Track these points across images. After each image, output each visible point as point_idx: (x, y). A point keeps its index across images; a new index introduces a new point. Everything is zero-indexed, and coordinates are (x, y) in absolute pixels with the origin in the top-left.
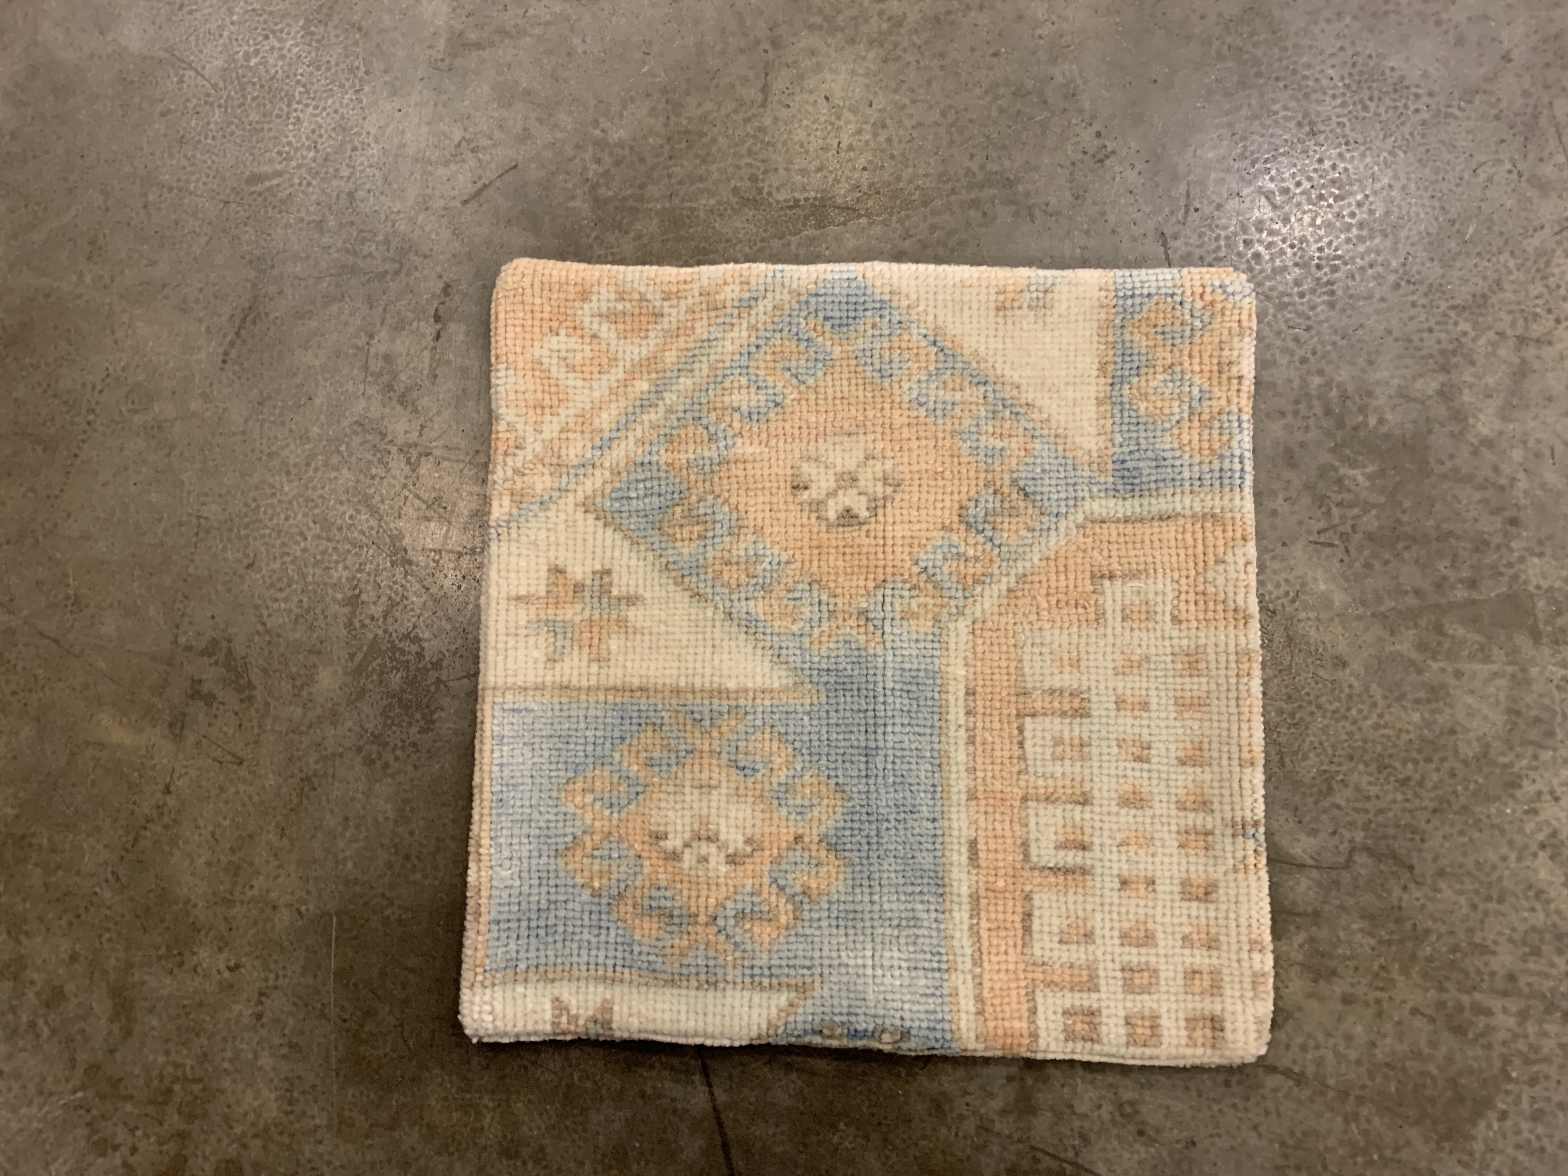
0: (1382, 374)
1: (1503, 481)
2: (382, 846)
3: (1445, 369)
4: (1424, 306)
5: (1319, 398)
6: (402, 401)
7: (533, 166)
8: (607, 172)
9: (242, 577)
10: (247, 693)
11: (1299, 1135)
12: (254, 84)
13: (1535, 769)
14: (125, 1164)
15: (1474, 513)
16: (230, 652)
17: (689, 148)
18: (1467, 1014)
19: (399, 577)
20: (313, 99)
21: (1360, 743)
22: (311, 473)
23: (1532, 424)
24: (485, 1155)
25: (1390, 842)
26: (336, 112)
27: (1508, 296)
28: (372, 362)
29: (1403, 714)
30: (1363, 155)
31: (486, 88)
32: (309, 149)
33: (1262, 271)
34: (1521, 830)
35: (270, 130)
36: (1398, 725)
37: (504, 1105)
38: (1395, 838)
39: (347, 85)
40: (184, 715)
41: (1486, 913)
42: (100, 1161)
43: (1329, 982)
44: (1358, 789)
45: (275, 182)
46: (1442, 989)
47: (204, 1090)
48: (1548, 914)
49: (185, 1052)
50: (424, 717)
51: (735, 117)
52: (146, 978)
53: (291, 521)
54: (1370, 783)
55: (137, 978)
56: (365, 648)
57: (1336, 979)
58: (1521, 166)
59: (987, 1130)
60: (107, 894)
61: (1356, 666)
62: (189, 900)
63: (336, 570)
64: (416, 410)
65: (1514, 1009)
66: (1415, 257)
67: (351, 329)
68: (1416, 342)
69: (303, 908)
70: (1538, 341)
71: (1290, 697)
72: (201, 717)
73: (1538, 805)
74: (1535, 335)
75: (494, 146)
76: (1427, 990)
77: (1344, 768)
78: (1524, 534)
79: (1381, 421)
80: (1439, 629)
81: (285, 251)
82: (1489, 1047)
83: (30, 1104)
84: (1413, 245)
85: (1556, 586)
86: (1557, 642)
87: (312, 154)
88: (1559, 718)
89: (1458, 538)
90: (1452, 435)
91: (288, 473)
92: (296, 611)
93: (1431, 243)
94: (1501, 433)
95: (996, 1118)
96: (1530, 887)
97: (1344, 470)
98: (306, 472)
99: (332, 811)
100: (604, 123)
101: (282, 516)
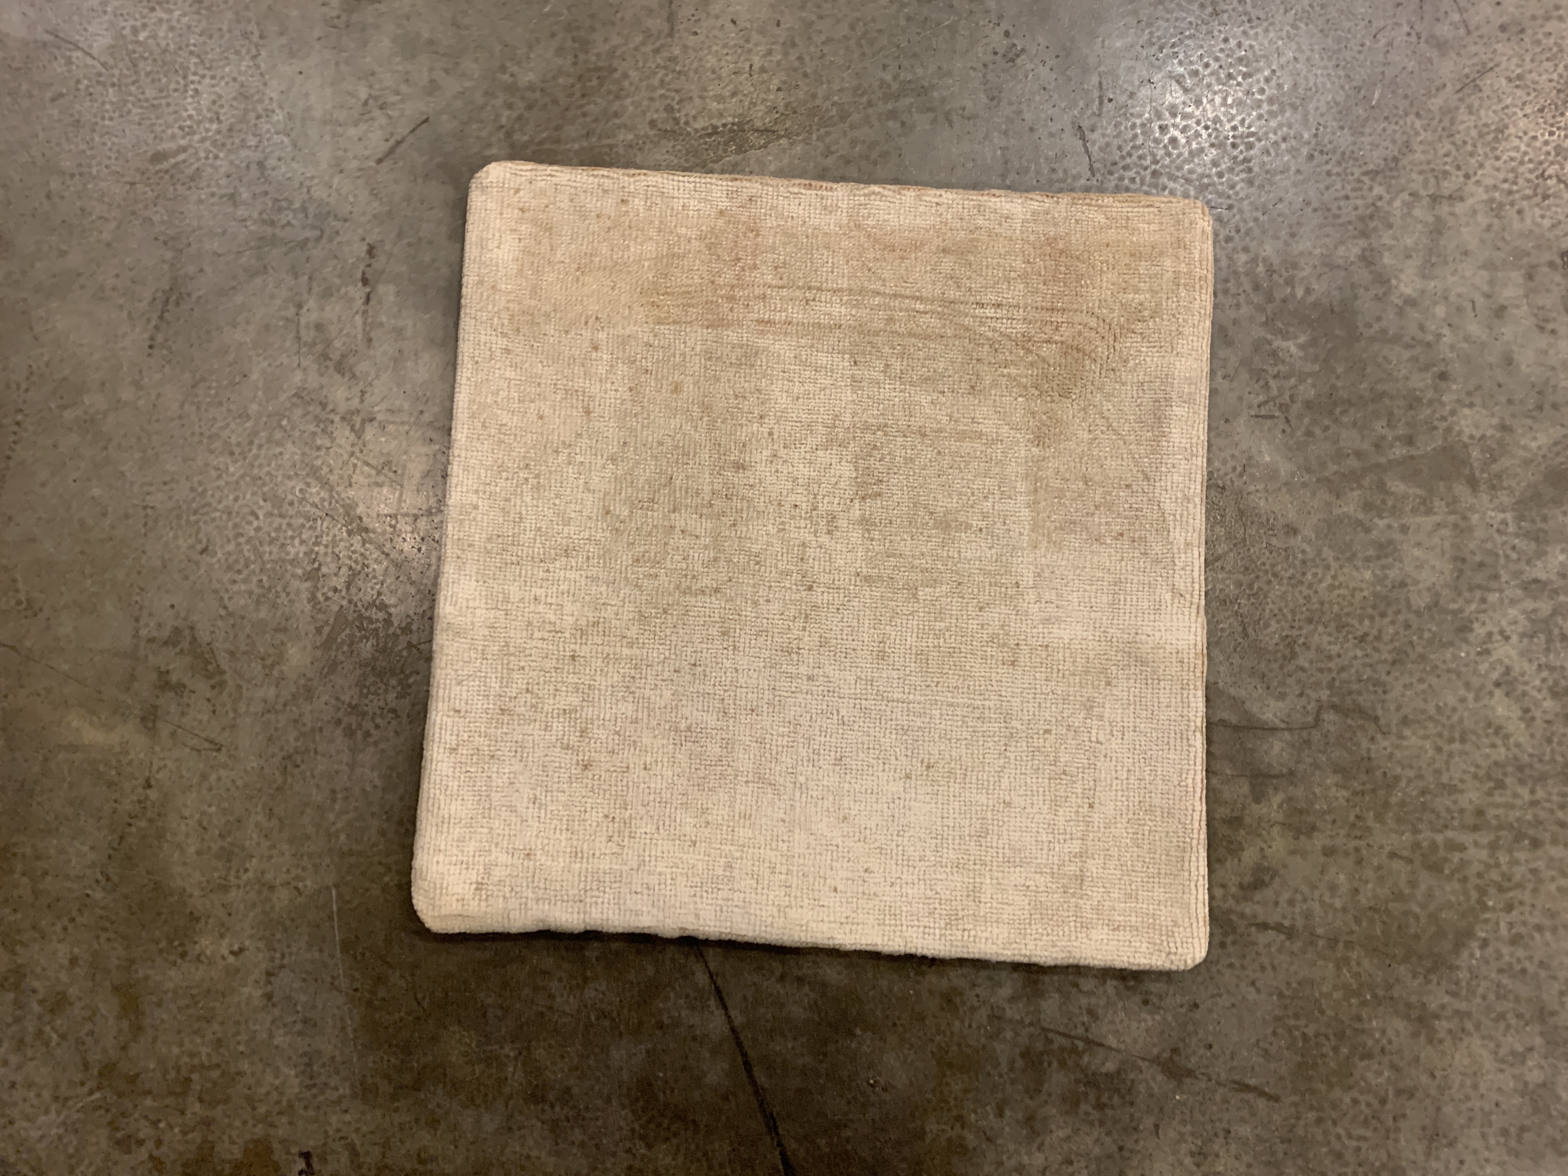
0: (1304, 245)
1: (1429, 338)
2: (373, 815)
3: (1364, 234)
4: (1338, 174)
5: (1247, 274)
6: (340, 368)
7: (444, 117)
8: (520, 118)
9: (197, 563)
10: (218, 678)
11: (1294, 985)
12: (146, 59)
13: (1484, 611)
14: (151, 1157)
15: (1404, 371)
16: (194, 640)
17: (601, 85)
18: (1442, 852)
19: (357, 546)
20: (209, 69)
21: (1317, 606)
22: (255, 451)
23: (1451, 280)
24: (511, 1102)
25: (1354, 696)
26: (235, 80)
27: (1418, 156)
28: (303, 332)
29: (1354, 573)
30: (1267, 31)
31: (386, 42)
32: (211, 121)
33: (1179, 156)
34: (1475, 672)
35: (168, 105)
36: (1352, 585)
37: (525, 1053)
38: (1359, 693)
39: (244, 51)
40: (155, 707)
41: (1451, 755)
42: (126, 1157)
43: (1310, 837)
44: (1319, 650)
45: (182, 157)
46: (1416, 831)
47: (223, 1074)
48: (1508, 749)
49: (198, 1041)
50: (400, 683)
51: (644, 49)
52: (151, 972)
53: (240, 502)
54: (1330, 643)
55: (141, 974)
56: (332, 621)
57: (1316, 834)
58: (1418, 27)
59: (999, 1018)
60: (99, 895)
61: (1308, 532)
62: (185, 890)
63: (293, 546)
64: (354, 376)
65: (1485, 841)
66: (1325, 127)
67: (278, 302)
68: (1335, 211)
69: (300, 885)
70: (1450, 197)
71: (1247, 569)
72: (173, 708)
73: (1490, 646)
74: (1446, 193)
75: (402, 101)
76: (1403, 833)
77: (1304, 631)
78: (1454, 387)
79: (1308, 291)
80: (1381, 487)
81: (200, 228)
82: (1465, 880)
83: (47, 1112)
84: (1322, 115)
85: (1488, 434)
86: (1494, 487)
87: (215, 126)
88: (1502, 561)
89: (1392, 398)
90: (1377, 298)
91: (232, 454)
92: (257, 591)
93: (1340, 112)
94: (1423, 292)
95: (1006, 1006)
96: (1489, 725)
97: (1278, 343)
98: (250, 450)
99: (318, 786)
100: (512, 68)
101: (231, 497)
